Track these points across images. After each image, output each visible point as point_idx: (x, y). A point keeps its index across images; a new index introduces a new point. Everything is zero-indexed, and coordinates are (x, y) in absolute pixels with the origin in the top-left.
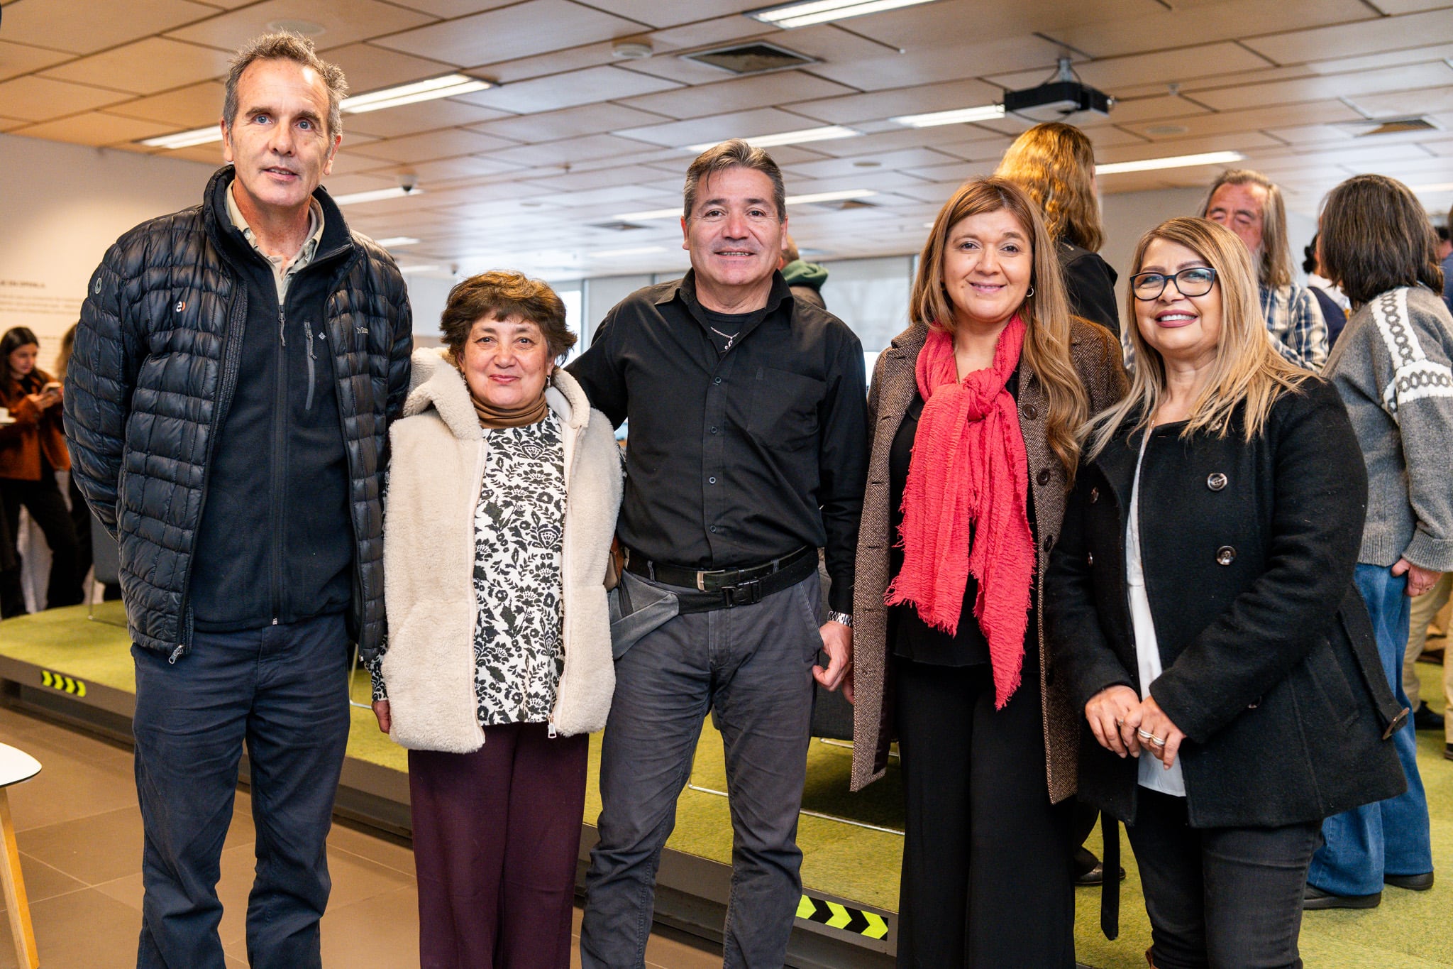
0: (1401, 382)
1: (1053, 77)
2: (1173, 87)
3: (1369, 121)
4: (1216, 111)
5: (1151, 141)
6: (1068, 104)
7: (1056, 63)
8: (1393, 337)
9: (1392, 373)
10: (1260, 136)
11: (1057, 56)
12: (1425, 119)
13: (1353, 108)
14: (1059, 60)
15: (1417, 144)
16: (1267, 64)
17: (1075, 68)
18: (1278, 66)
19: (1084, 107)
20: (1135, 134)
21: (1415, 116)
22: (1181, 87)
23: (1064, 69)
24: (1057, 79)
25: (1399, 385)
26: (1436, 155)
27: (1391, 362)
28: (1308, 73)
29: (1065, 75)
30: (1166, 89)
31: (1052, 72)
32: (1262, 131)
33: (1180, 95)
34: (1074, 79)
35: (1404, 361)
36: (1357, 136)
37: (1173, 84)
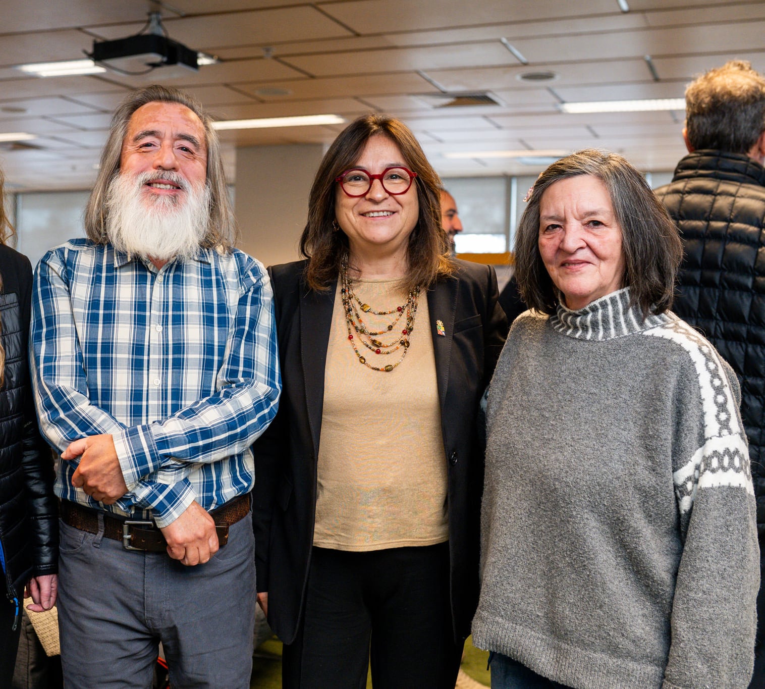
0: (711, 457)
1: (144, 29)
2: (268, 50)
3: (444, 94)
4: (312, 77)
5: (262, 102)
6: (156, 58)
7: (146, 18)
8: (713, 392)
9: (702, 440)
10: (355, 102)
11: (148, 10)
12: (490, 95)
13: (430, 82)
14: (149, 14)
15: (485, 117)
16: (349, 33)
17: (164, 23)
18: (358, 35)
19: (171, 61)
20: (245, 94)
21: (480, 92)
22: (275, 51)
23: (154, 24)
24: (147, 32)
25: (707, 460)
26: (499, 127)
27: (703, 426)
28: (385, 45)
29: (154, 29)
30: (261, 52)
31: (143, 26)
32: (356, 98)
33: (276, 58)
34: (163, 34)
35: (721, 429)
36: (436, 107)
37: (267, 47)
